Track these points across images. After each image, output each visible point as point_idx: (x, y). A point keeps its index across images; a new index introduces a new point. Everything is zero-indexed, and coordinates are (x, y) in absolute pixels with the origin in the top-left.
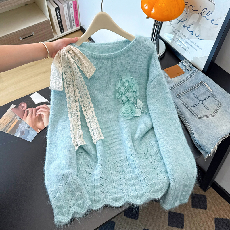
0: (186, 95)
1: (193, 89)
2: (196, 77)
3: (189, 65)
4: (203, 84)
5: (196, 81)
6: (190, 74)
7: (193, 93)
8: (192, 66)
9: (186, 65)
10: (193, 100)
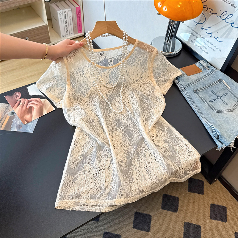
0: (203, 91)
1: (211, 86)
2: (214, 75)
3: (207, 64)
4: (221, 82)
5: (214, 79)
6: (208, 72)
7: (211, 89)
8: (210, 65)
9: (204, 64)
10: (210, 96)
